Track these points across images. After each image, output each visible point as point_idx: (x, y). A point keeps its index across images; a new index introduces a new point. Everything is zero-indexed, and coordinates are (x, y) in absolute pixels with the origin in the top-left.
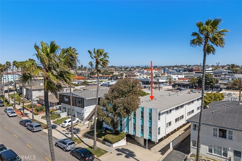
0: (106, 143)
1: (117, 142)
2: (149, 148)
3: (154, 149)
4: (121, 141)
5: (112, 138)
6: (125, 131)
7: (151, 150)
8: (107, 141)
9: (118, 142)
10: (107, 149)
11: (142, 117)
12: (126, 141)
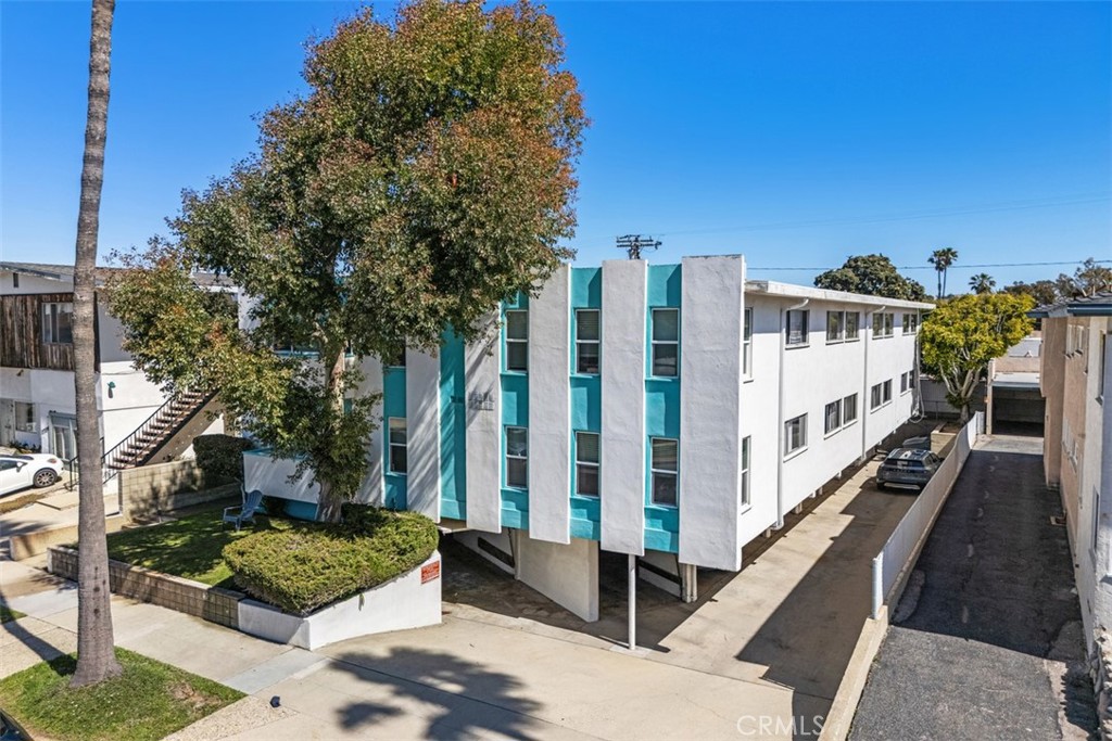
0: (244, 609)
1: (347, 596)
2: (651, 638)
3: (687, 641)
4: (390, 586)
5: (303, 561)
6: (436, 507)
7: (666, 650)
8: (249, 598)
9: (366, 595)
10: (247, 665)
11: (589, 360)
12: (443, 599)
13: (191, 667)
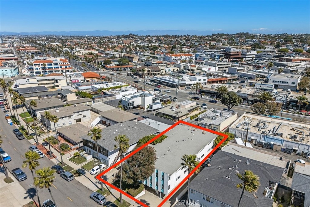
5: (134, 193)
6: (144, 183)
8: (129, 194)
10: (130, 201)
13: (127, 201)
